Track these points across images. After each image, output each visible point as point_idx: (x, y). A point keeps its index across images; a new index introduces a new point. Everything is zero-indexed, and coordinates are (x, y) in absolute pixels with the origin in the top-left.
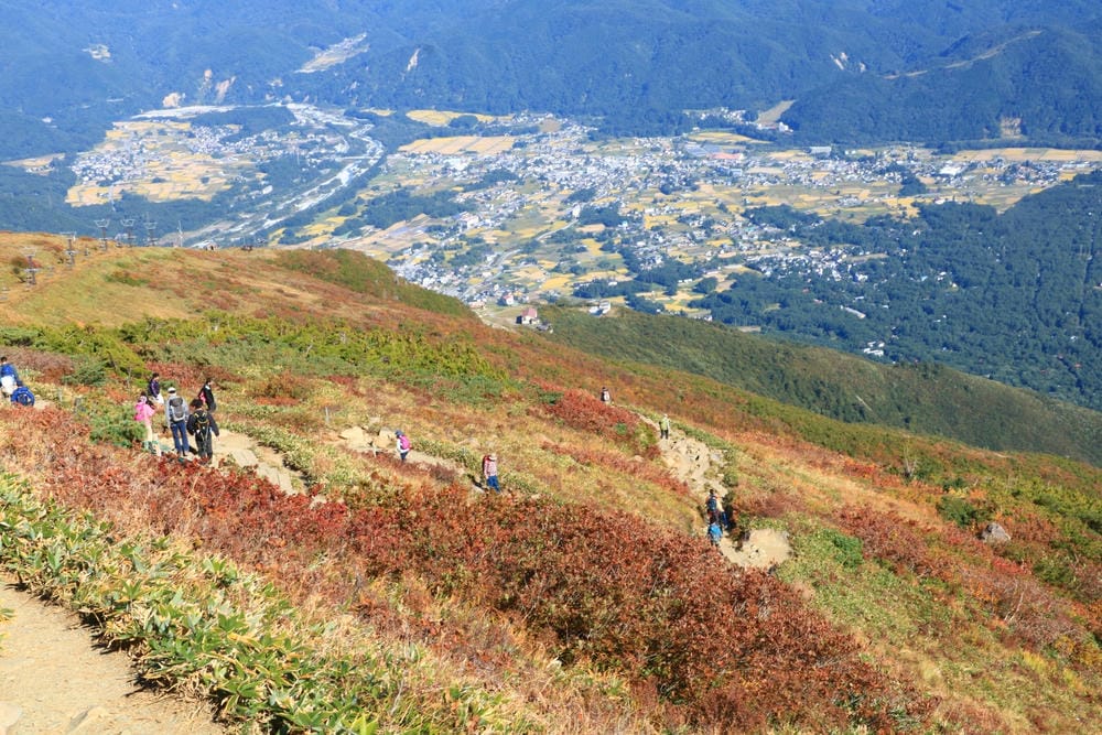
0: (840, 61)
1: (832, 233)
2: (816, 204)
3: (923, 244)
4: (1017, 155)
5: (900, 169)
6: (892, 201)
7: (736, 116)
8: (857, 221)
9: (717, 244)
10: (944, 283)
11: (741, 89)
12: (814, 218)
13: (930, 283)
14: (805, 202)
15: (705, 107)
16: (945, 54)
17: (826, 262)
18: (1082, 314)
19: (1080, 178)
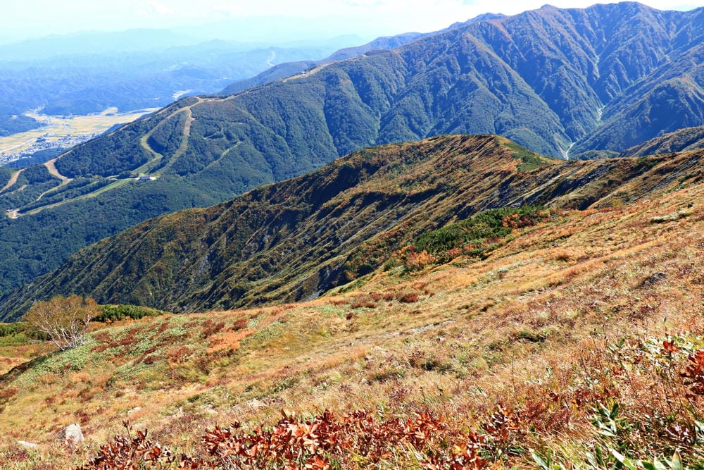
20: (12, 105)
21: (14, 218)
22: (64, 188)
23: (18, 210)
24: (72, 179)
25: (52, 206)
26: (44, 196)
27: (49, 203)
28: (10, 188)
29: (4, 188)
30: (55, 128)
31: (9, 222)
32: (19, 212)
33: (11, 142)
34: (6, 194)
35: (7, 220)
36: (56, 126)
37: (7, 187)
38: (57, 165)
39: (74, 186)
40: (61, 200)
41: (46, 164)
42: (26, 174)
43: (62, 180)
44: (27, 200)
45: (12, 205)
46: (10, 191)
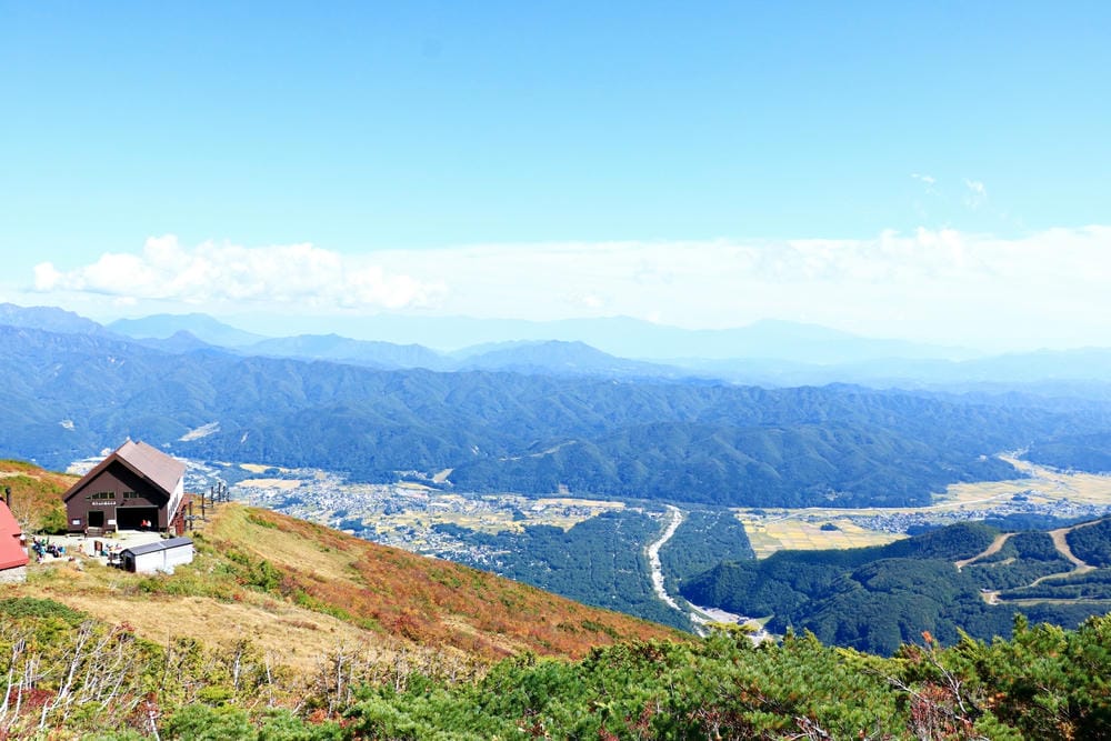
0: (475, 451)
1: (482, 539)
2: (469, 523)
3: (530, 546)
4: (567, 502)
5: (512, 506)
6: (509, 523)
7: (423, 476)
8: (494, 533)
9: (419, 543)
10: (543, 567)
11: (424, 462)
12: (470, 531)
13: (536, 567)
14: (463, 522)
15: (406, 470)
16: (530, 449)
17: (479, 554)
18: (616, 584)
19: (602, 515)
20: (982, 439)
21: (990, 603)
22: (1081, 578)
23: (998, 593)
24: (1095, 568)
25: (1057, 602)
26: (1044, 582)
27: (1052, 596)
28: (989, 556)
29: (982, 555)
30: (1045, 484)
31: (983, 608)
32: (999, 596)
33: (973, 493)
34: (984, 565)
35: (978, 604)
36: (1045, 481)
37: (985, 554)
38: (1069, 539)
39: (1099, 580)
40: (1073, 596)
41: (1052, 533)
42: (1016, 542)
43: (1075, 565)
44: (1013, 581)
45: (990, 583)
46: (989, 562)
